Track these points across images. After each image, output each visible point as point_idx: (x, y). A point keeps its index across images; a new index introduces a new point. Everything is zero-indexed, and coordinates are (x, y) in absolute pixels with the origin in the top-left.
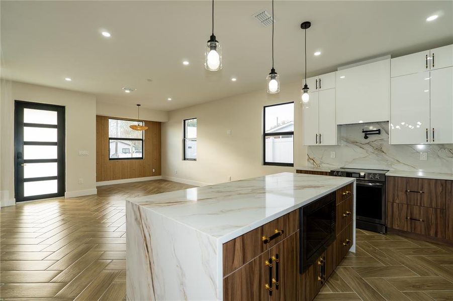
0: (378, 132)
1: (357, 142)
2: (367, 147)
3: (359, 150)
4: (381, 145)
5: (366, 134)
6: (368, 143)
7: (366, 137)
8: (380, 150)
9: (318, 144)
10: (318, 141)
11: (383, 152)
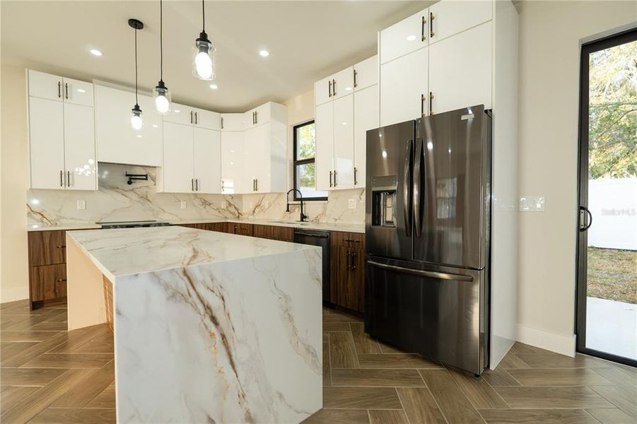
0: (145, 177)
1: (118, 188)
2: (131, 194)
3: (120, 197)
4: (147, 192)
5: (130, 179)
6: (132, 190)
7: (130, 183)
8: (145, 198)
9: (63, 188)
10: (63, 182)
11: (149, 201)
